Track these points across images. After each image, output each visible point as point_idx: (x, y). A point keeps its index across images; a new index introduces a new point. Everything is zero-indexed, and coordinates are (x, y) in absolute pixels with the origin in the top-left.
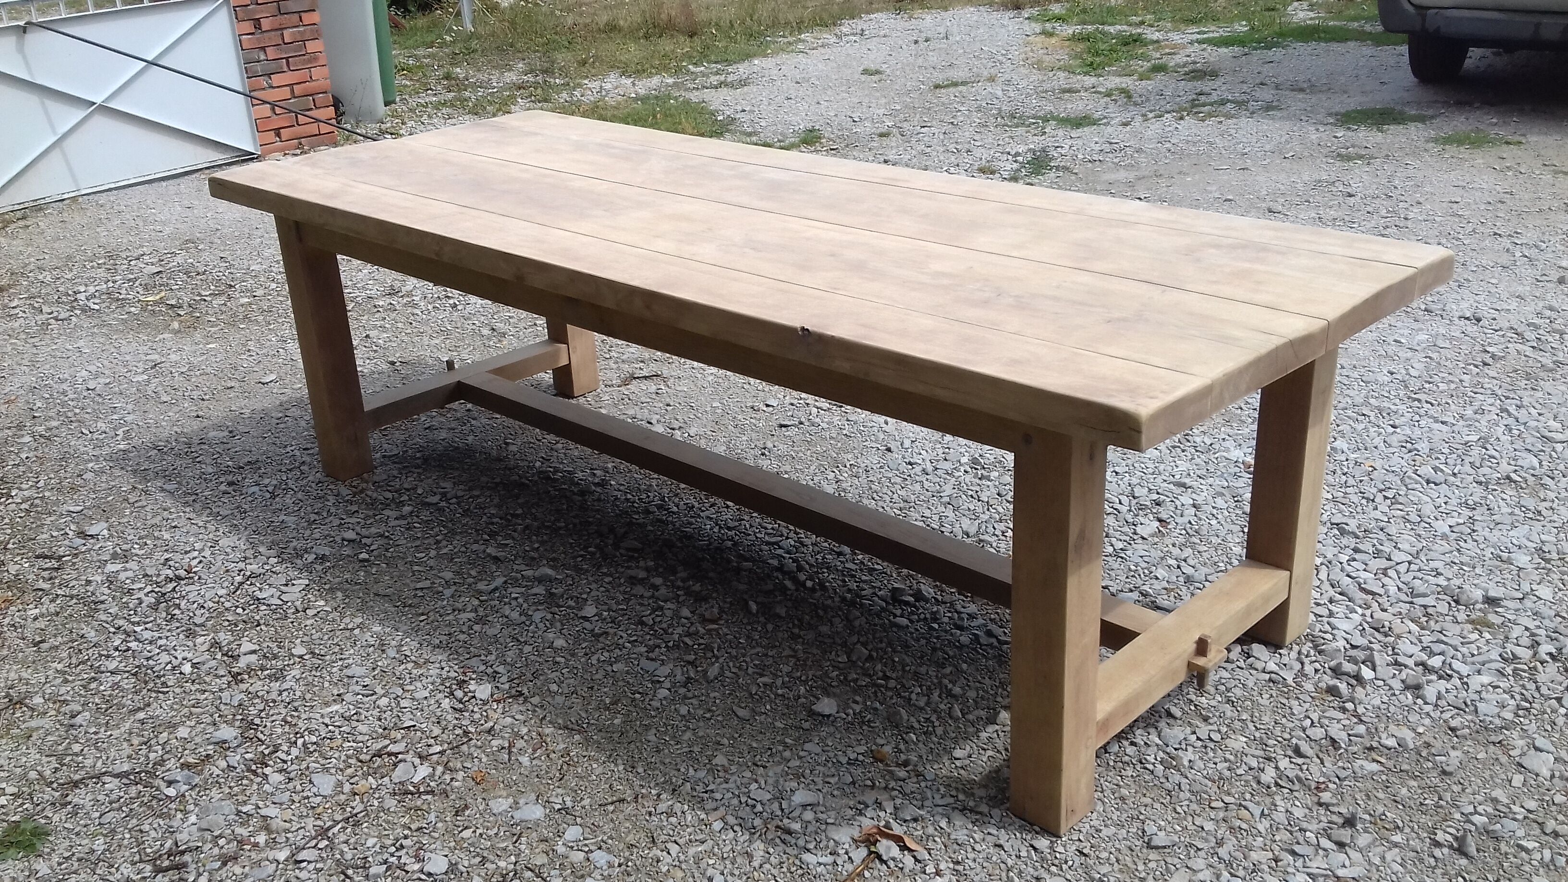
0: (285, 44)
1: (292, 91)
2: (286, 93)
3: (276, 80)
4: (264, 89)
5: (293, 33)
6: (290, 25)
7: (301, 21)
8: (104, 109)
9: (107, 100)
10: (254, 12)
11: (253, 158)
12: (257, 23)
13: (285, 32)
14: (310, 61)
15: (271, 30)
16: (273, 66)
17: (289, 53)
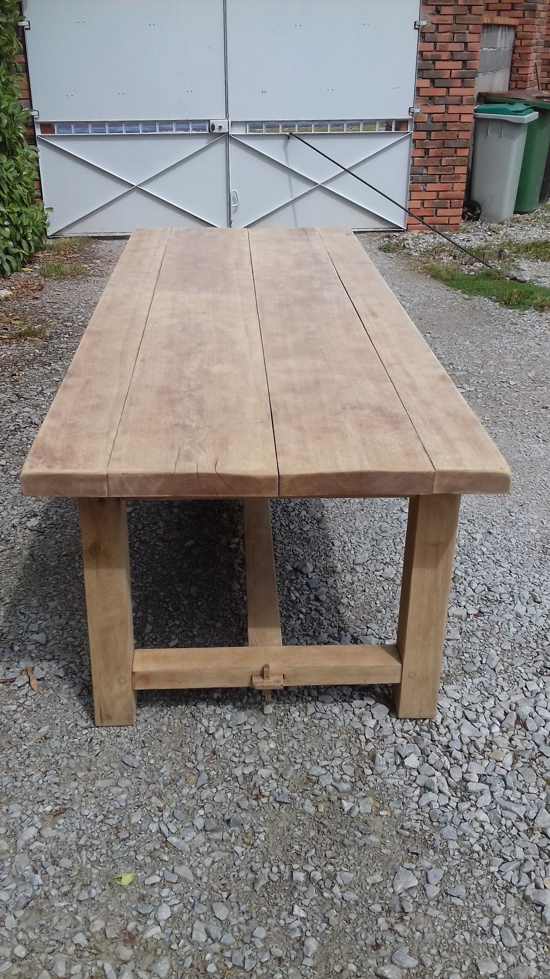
0: (442, 166)
1: (438, 195)
2: (433, 195)
3: (429, 187)
4: (420, 191)
5: (449, 160)
6: (448, 155)
7: (456, 153)
8: (321, 188)
9: (326, 182)
10: (427, 144)
11: (401, 231)
12: (427, 151)
13: (443, 159)
14: (454, 179)
15: (435, 157)
16: (430, 178)
17: (442, 171)
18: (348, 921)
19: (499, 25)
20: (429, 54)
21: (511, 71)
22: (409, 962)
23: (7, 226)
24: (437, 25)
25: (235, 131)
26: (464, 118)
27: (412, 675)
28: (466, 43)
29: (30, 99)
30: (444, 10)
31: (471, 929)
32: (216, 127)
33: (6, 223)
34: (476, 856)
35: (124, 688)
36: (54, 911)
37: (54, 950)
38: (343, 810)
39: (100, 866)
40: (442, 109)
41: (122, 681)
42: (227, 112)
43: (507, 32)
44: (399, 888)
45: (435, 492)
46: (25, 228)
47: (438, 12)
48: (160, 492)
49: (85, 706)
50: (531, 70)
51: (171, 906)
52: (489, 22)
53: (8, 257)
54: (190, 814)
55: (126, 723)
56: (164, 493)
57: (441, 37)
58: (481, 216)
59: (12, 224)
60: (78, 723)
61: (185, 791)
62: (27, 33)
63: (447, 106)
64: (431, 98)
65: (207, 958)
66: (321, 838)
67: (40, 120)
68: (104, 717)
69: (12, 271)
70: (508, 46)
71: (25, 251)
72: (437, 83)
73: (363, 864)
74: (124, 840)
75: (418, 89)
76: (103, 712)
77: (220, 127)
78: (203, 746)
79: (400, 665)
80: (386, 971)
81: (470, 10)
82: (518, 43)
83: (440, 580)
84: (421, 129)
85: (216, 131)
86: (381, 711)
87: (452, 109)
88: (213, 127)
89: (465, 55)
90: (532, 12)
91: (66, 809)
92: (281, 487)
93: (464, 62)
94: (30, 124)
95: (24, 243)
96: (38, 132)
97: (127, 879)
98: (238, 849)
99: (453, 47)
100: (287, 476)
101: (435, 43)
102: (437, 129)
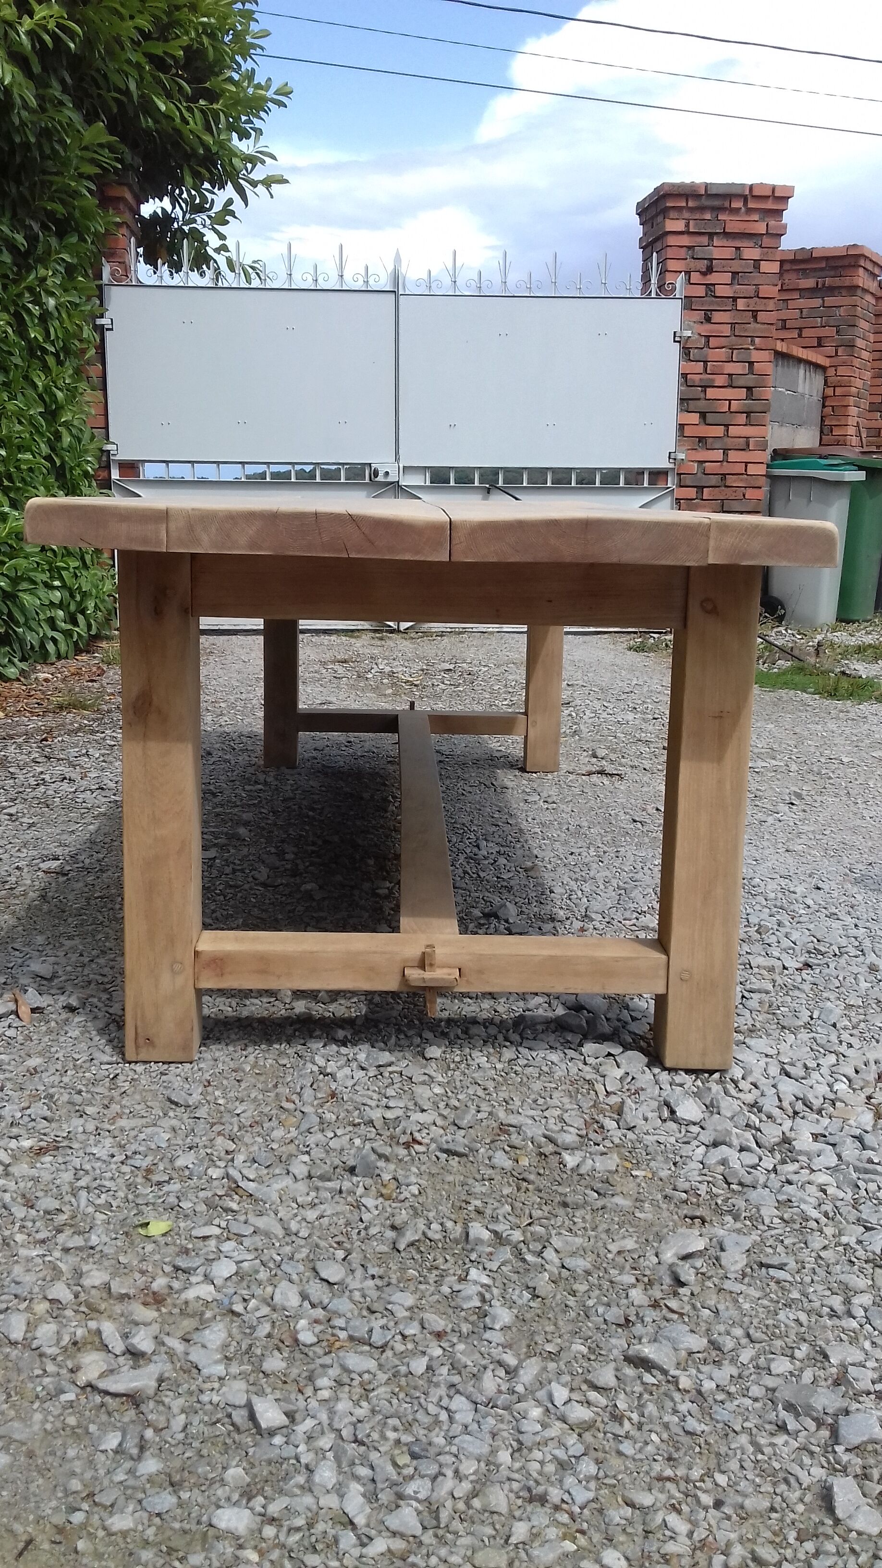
18: (573, 1293)
19: (800, 360)
20: (697, 378)
21: (822, 432)
22: (690, 1340)
23: (57, 588)
24: (708, 337)
25: (407, 481)
26: (752, 470)
27: (686, 976)
28: (751, 364)
29: (106, 428)
30: (717, 317)
31: (809, 1308)
32: (381, 474)
33: (57, 583)
34: (813, 1225)
35: (180, 980)
36: (17, 1262)
37: (7, 1309)
38: (565, 1166)
39: (111, 1211)
40: (718, 455)
41: (177, 967)
42: (397, 453)
43: (813, 375)
44: (669, 1256)
45: (711, 561)
46: (85, 595)
47: (708, 320)
48: (253, 545)
49: (110, 1041)
50: (851, 431)
51: (237, 1263)
52: (785, 351)
53: (56, 635)
54: (284, 1161)
55: (179, 1056)
56: (260, 548)
57: (713, 354)
58: (787, 617)
59: (64, 586)
60: (94, 1056)
61: (278, 1133)
62: (108, 334)
63: (726, 451)
64: (701, 439)
65: (299, 1327)
66: (522, 1196)
67: (117, 458)
68: (141, 1041)
69: (59, 657)
70: (815, 394)
71: (81, 629)
72: (710, 418)
73: (600, 1229)
74: (159, 1183)
75: (681, 427)
76: (139, 1030)
77: (387, 473)
78: (315, 1086)
79: (664, 957)
80: (646, 1350)
81: (755, 317)
82: (829, 392)
83: (728, 787)
84: (689, 483)
85: (380, 478)
86: (633, 1062)
87: (733, 456)
88: (376, 473)
89: (750, 380)
90: (848, 349)
91: (58, 1148)
92: (453, 542)
93: (749, 389)
94: (105, 460)
95: (80, 618)
96: (115, 475)
97: (157, 1228)
98: (369, 1202)
99: (730, 368)
100: (464, 524)
101: (705, 362)
102: (713, 484)
